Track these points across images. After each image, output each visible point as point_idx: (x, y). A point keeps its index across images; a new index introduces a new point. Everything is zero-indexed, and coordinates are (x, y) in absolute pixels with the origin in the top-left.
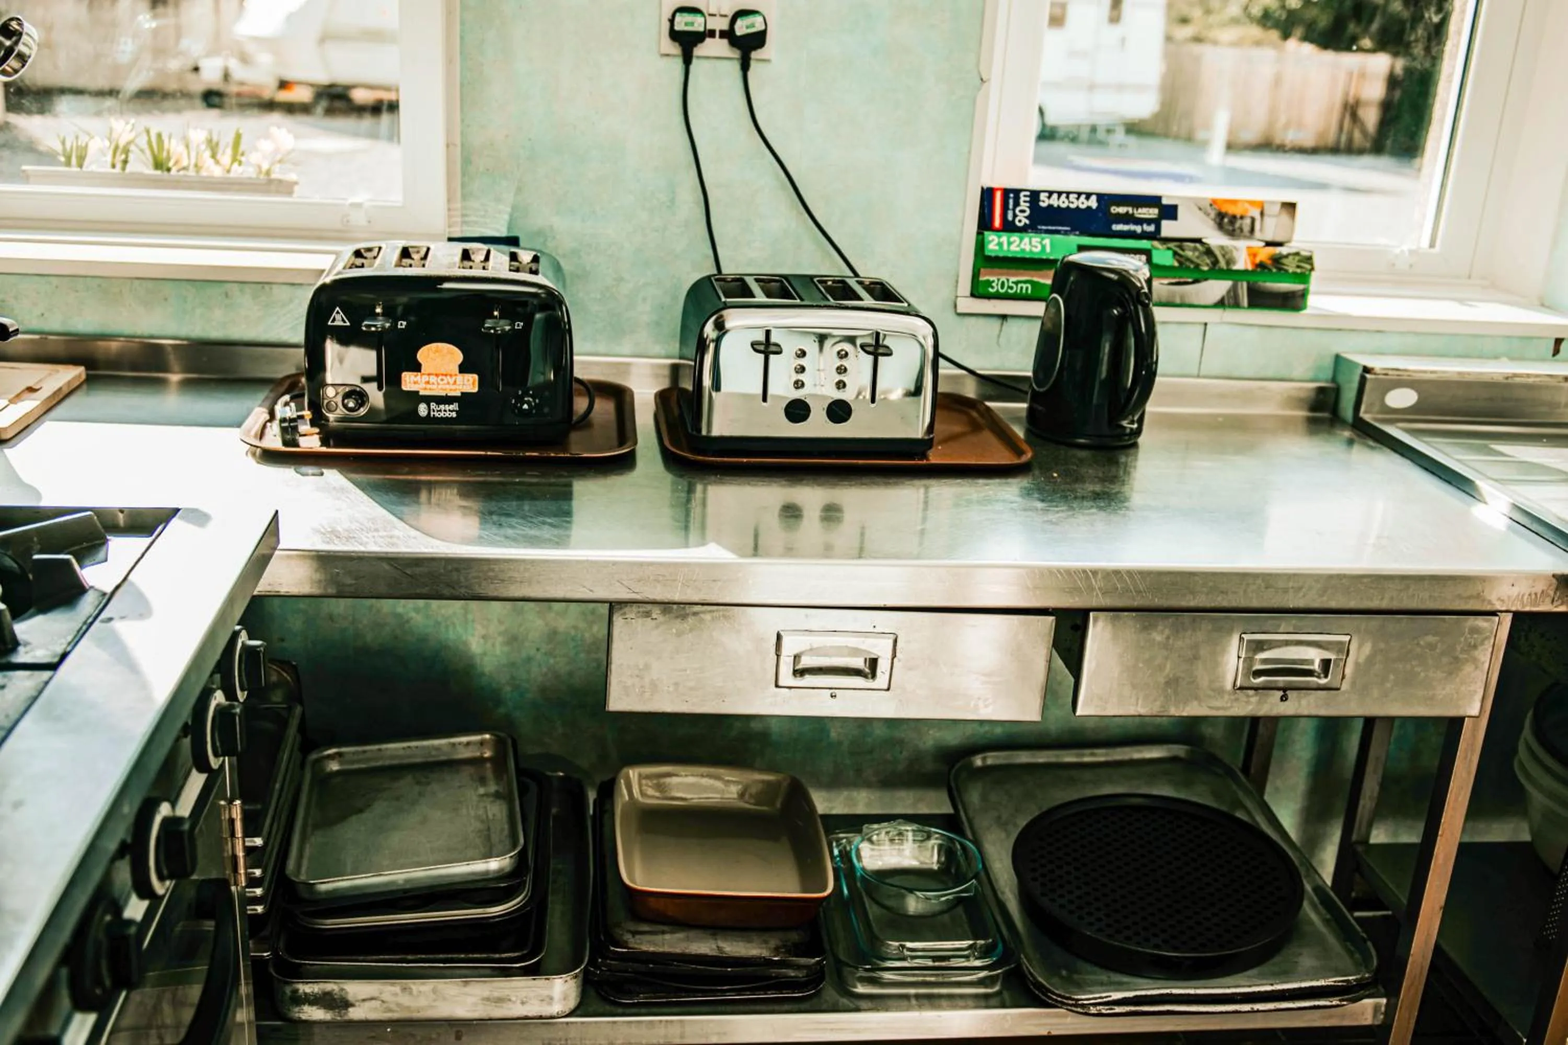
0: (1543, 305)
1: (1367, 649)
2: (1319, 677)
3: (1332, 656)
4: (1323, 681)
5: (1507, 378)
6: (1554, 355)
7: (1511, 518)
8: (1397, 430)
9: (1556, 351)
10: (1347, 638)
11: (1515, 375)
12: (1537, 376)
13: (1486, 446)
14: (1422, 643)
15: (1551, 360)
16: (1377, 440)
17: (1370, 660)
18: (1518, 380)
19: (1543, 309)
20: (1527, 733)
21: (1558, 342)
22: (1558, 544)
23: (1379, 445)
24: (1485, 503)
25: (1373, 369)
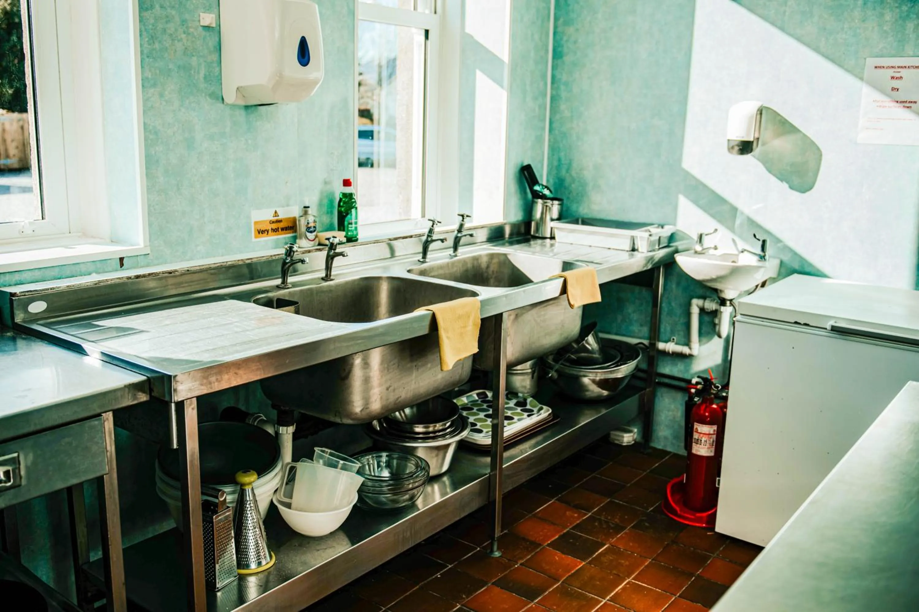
0: (112, 241)
1: (31, 457)
2: (5, 482)
3: (10, 468)
4: (9, 484)
5: (96, 284)
6: (121, 267)
7: (103, 360)
8: (38, 326)
9: (122, 265)
10: (15, 455)
11: (100, 282)
12: (112, 280)
13: (90, 324)
14: (63, 444)
15: (120, 270)
16: (25, 333)
17: (34, 463)
18: (102, 284)
19: (113, 243)
20: (159, 472)
21: (121, 259)
22: (128, 368)
23: (29, 337)
24: (88, 355)
25: (15, 293)
